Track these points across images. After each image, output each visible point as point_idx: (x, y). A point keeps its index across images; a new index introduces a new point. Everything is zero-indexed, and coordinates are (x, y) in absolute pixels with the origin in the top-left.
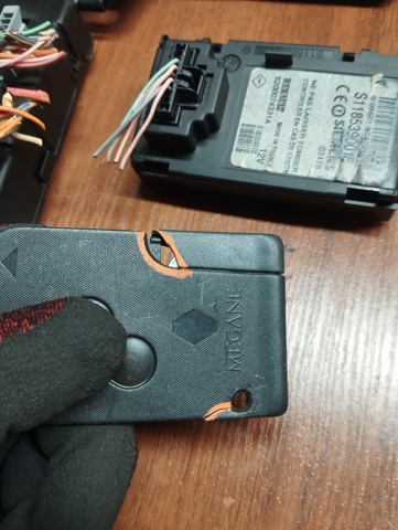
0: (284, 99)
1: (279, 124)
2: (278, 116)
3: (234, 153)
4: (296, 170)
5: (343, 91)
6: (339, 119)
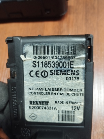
0: (42, 102)
1: (56, 102)
2: (52, 104)
6: (49, 73)
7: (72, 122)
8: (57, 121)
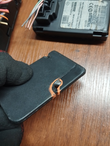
0: (75, 8)
1: (74, 15)
3: (61, 24)
4: (79, 27)
5: (91, 5)
6: (91, 13)
7: (61, 22)
8: (63, 15)
